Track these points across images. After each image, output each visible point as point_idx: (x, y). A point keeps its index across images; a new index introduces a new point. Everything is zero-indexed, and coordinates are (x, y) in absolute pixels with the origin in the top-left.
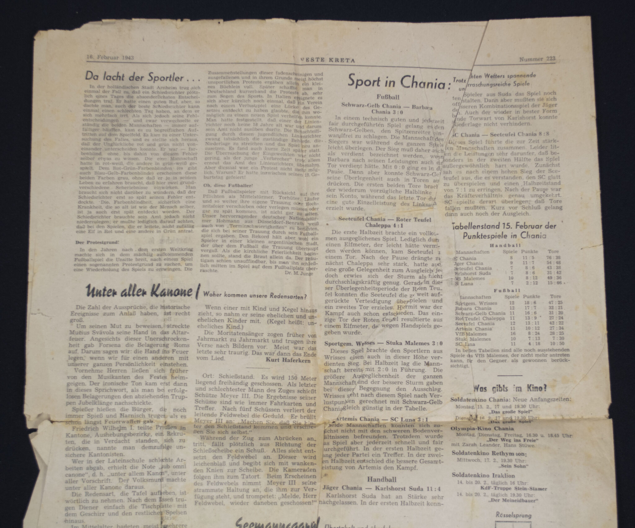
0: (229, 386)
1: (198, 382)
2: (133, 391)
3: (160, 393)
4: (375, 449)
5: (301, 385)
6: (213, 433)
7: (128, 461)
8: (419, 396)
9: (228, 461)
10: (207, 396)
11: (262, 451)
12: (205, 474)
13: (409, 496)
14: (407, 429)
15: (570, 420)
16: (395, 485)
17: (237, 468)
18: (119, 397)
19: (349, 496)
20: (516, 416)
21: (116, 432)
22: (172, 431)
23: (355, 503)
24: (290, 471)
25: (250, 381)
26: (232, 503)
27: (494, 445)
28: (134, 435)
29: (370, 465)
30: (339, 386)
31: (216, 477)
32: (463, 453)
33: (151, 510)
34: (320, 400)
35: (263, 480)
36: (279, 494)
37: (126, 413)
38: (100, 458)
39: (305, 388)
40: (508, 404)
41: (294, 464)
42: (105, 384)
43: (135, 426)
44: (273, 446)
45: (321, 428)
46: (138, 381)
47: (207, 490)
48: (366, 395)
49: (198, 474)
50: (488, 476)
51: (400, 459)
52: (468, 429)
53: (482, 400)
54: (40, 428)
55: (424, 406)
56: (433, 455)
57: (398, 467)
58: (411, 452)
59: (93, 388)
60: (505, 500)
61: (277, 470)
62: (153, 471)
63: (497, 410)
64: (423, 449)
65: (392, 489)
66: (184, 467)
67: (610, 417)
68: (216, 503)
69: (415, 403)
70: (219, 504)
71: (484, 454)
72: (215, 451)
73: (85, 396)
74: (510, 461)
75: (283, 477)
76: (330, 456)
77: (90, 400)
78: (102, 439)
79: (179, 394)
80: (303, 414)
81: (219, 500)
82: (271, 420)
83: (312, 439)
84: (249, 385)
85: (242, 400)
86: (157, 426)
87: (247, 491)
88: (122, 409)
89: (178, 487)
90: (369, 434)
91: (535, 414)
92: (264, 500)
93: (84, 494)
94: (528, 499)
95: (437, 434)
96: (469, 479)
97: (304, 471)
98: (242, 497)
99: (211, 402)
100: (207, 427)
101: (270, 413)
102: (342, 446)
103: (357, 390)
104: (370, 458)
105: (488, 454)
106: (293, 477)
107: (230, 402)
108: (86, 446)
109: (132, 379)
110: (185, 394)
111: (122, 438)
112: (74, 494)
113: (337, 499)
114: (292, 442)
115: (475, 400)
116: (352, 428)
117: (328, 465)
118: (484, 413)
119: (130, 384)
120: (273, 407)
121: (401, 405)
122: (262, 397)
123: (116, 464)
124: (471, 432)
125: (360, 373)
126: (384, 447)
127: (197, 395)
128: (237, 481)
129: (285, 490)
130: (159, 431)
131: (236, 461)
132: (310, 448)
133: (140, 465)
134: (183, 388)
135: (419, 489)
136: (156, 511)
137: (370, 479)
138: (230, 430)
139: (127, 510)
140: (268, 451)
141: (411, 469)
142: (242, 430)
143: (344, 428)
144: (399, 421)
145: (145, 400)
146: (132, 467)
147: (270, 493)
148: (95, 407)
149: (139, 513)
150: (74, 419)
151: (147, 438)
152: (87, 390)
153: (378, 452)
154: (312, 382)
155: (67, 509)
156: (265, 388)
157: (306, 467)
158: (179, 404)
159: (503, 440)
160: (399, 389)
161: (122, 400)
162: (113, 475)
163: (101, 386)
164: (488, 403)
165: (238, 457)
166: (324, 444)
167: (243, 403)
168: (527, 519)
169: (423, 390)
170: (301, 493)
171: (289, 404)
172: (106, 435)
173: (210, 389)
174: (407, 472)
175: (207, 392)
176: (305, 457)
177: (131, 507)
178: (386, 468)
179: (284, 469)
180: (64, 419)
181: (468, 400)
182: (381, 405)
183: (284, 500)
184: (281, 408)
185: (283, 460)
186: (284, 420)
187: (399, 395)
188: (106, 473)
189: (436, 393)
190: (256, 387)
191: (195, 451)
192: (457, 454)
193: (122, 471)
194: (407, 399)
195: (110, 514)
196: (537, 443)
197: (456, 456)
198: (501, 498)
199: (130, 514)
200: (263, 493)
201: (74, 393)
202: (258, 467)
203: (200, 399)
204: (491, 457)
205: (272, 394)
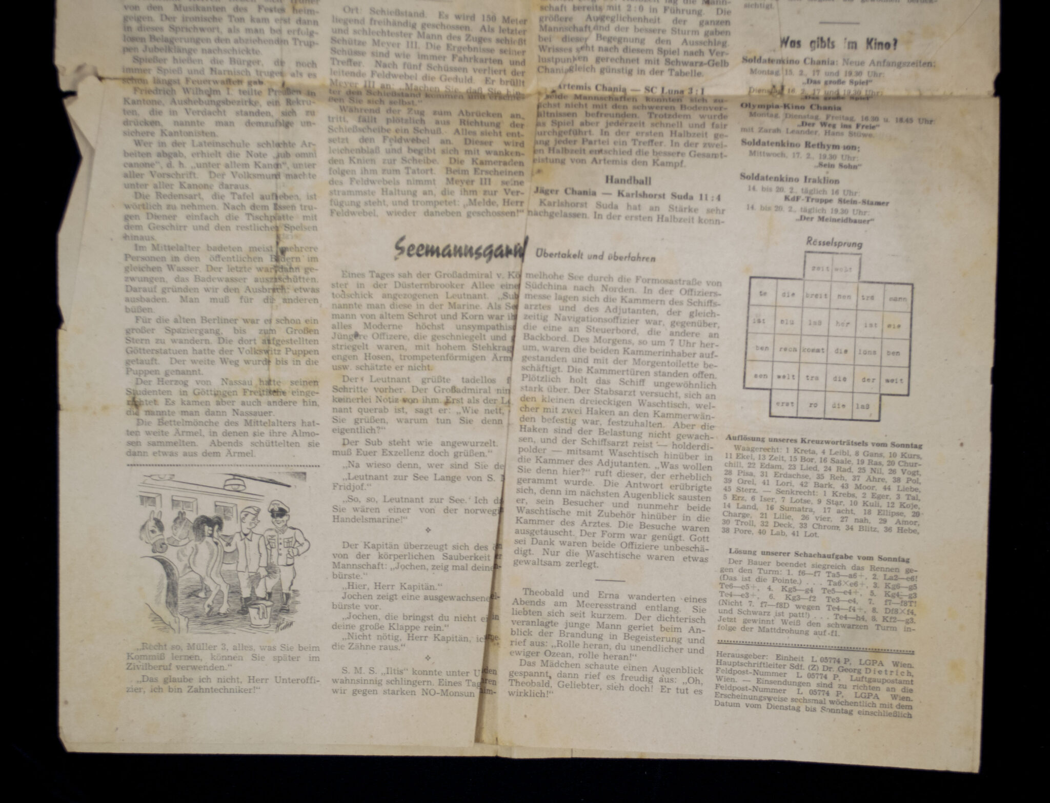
0: (385, 28)
1: (335, 20)
2: (230, 31)
3: (274, 37)
4: (619, 133)
5: (502, 31)
6: (360, 102)
7: (224, 145)
8: (692, 54)
9: (383, 147)
10: (350, 42)
11: (439, 131)
12: (347, 166)
13: (671, 208)
14: (671, 104)
15: (932, 98)
16: (648, 190)
17: (398, 157)
18: (208, 40)
19: (576, 205)
20: (845, 89)
21: (204, 97)
22: (293, 97)
23: (584, 216)
24: (482, 163)
25: (419, 21)
26: (389, 214)
27: (809, 132)
28: (232, 103)
29: (611, 157)
30: (562, 34)
31: (365, 171)
32: (759, 143)
33: (260, 223)
34: (533, 54)
35: (440, 176)
36: (465, 199)
37: (219, 67)
38: (179, 139)
39: (509, 36)
40: (834, 69)
41: (488, 153)
42: (185, 19)
43: (235, 90)
44: (455, 124)
45: (534, 101)
46: (238, 15)
47: (350, 193)
48: (607, 50)
49: (335, 167)
50: (797, 180)
51: (658, 149)
52: (768, 107)
53: (792, 62)
54: (82, 90)
55: (698, 69)
56: (710, 145)
57: (654, 162)
58: (676, 139)
59: (166, 25)
60: (821, 219)
61: (462, 162)
62: (263, 161)
63: (816, 78)
64: (694, 135)
65: (644, 195)
66: (313, 155)
67: (996, 94)
68: (364, 213)
69: (685, 64)
70: (369, 214)
71: (792, 145)
72: (362, 130)
73: (152, 38)
74: (833, 157)
75: (471, 172)
76: (546, 143)
77: (161, 45)
78: (180, 109)
79: (305, 38)
80: (504, 78)
81: (369, 209)
82: (454, 86)
83: (518, 116)
84: (419, 28)
85: (407, 51)
86: (270, 90)
87: (414, 194)
88: (214, 61)
89: (302, 187)
90: (610, 110)
91: (876, 86)
92: (441, 208)
93: (153, 195)
94: (858, 217)
95: (718, 113)
96: (766, 184)
97: (505, 164)
98: (406, 203)
99: (357, 53)
100: (350, 93)
101: (451, 74)
102: (566, 128)
103: (592, 40)
104: (610, 147)
105: (798, 145)
106: (487, 172)
107: (387, 55)
108: (156, 118)
109: (230, 10)
110: (315, 38)
111: (213, 108)
112: (138, 195)
113: (556, 209)
114: (486, 119)
115: (781, 61)
116: (583, 102)
117: (542, 156)
118: (796, 84)
119: (226, 20)
120: (457, 64)
121: (662, 66)
122: (438, 48)
123: (205, 149)
124: (773, 111)
125: (597, 14)
126: (633, 131)
127: (333, 40)
128: (397, 177)
129: (474, 192)
130: (273, 97)
131: (396, 146)
132: (516, 130)
133: (242, 151)
134: (311, 28)
135: (686, 197)
136: (269, 224)
137: (609, 179)
138: (387, 99)
139: (223, 222)
140: (448, 132)
141: (676, 165)
142: (406, 99)
143: (569, 101)
144: (658, 92)
145: (250, 46)
146: (230, 154)
147: (450, 198)
148: (169, 56)
149: (243, 228)
150: (136, 75)
151: (254, 109)
152: (155, 29)
153: (623, 138)
154: (520, 27)
155: (127, 218)
156: (444, 33)
157: (508, 159)
158: (306, 54)
159: (823, 124)
160: (659, 41)
161: (213, 45)
162: (199, 166)
163: (178, 23)
164: (801, 66)
165: (400, 141)
166: (538, 124)
167: (407, 56)
168: (854, 250)
169: (697, 43)
170: (499, 198)
171: (482, 61)
172: (188, 102)
173: (355, 32)
174: (669, 170)
175: (351, 36)
176: (507, 144)
177: (229, 217)
178: (635, 163)
179: (474, 161)
180: (120, 74)
181: (770, 61)
182: (629, 66)
183: (472, 209)
184: (469, 66)
185: (471, 147)
186: (474, 87)
187: (660, 51)
188: (189, 163)
189: (719, 48)
190: (429, 31)
191: (331, 129)
192: (749, 144)
193: (213, 160)
194: (672, 58)
195: (196, 228)
196: (878, 130)
197: (748, 148)
198: (815, 215)
199: (228, 228)
200: (440, 198)
201: (135, 33)
202: (431, 156)
203: (338, 47)
204: (803, 150)
205: (455, 43)
